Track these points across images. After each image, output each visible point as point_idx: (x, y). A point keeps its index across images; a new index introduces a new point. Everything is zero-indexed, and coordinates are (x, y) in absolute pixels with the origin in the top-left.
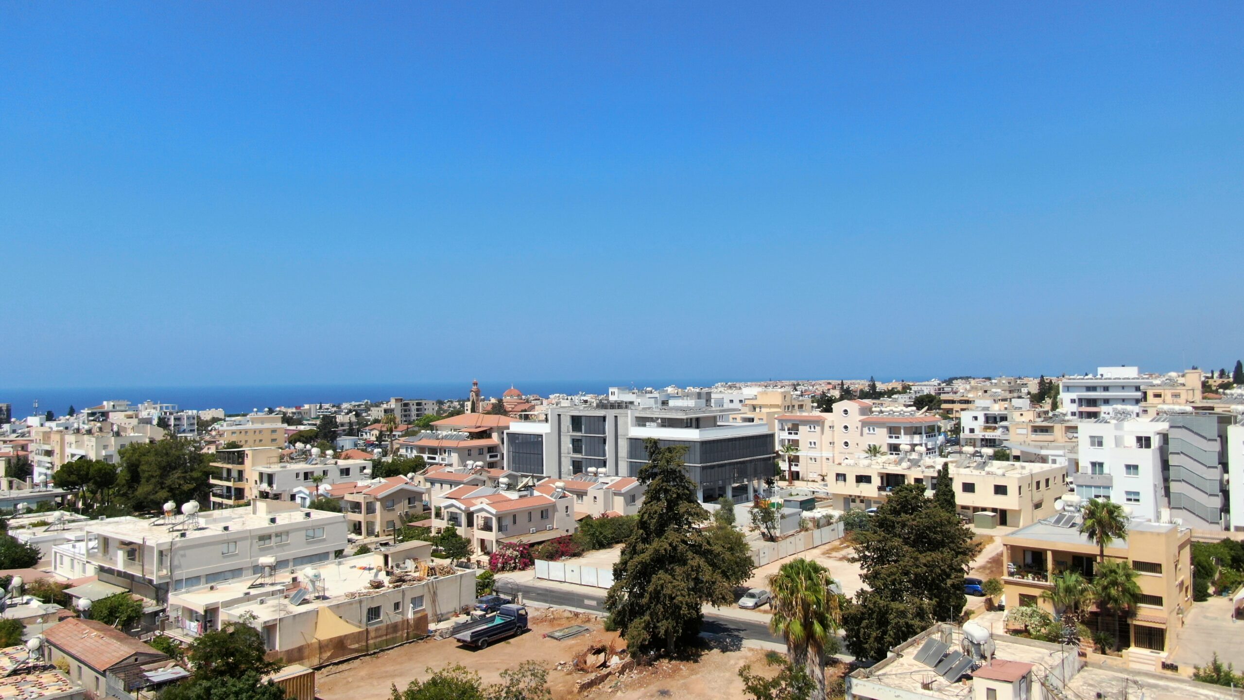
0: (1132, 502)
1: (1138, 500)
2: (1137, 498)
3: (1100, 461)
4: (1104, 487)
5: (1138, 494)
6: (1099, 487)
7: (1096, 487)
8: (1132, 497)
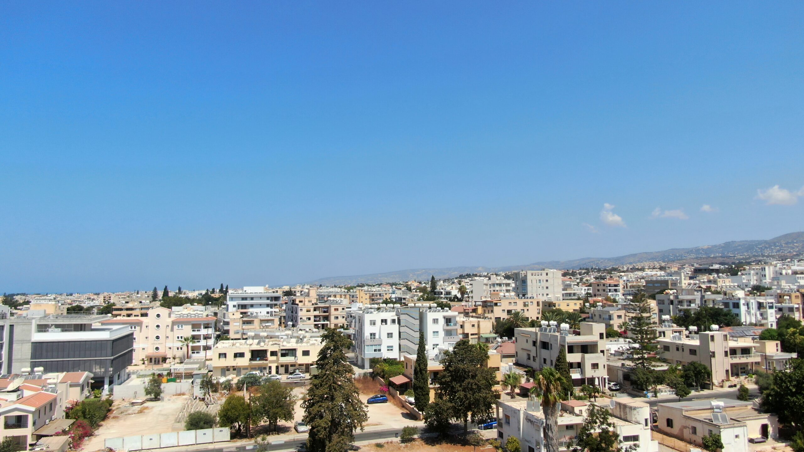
0: (390, 351)
1: (392, 350)
2: (391, 349)
3: (374, 332)
4: (379, 345)
5: (392, 347)
6: (376, 345)
7: (375, 345)
8: (390, 349)
